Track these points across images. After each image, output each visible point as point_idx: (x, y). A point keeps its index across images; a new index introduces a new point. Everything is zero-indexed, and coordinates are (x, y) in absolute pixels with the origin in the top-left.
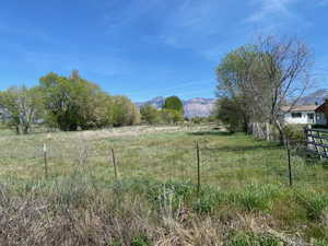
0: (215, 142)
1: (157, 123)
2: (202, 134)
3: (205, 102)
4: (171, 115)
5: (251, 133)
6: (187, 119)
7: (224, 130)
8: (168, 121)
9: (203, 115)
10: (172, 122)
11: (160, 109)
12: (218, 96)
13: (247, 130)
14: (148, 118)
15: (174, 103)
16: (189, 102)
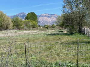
0: (65, 39)
1: (22, 29)
2: (55, 35)
3: (50, 16)
4: (30, 24)
5: (84, 34)
6: (39, 26)
7: (66, 32)
8: (29, 28)
9: (49, 24)
10: (31, 28)
11: (24, 20)
12: (64, 12)
13: (81, 32)
14: (17, 25)
15: (32, 17)
16: (40, 16)
